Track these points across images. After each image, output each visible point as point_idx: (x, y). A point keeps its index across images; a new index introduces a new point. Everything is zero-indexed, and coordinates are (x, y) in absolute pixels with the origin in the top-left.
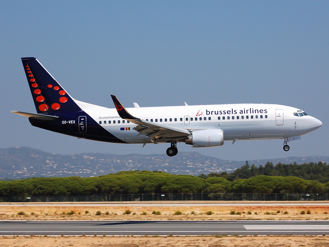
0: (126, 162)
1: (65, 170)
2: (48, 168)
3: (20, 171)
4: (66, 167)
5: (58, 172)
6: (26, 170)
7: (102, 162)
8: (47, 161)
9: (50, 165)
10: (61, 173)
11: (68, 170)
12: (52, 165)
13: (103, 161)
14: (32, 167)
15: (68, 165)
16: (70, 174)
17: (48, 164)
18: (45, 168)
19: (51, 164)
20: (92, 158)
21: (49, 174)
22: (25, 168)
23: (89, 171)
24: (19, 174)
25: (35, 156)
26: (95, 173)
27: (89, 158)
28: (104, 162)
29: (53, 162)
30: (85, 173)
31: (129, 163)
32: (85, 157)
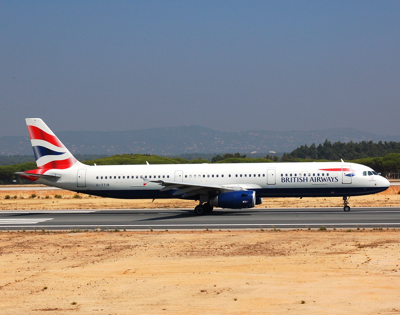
0: (287, 138)
2: (216, 144)
3: (191, 147)
4: (233, 143)
5: (225, 148)
6: (196, 146)
8: (216, 138)
10: (228, 149)
12: (220, 142)
14: (201, 144)
15: (234, 141)
17: (216, 140)
18: (213, 145)
19: (218, 141)
20: (256, 135)
21: (217, 150)
22: (195, 145)
23: (253, 147)
24: (190, 150)
25: (204, 134)
26: (259, 149)
28: (267, 138)
29: (221, 139)
30: (249, 148)
31: (290, 139)
32: (251, 134)
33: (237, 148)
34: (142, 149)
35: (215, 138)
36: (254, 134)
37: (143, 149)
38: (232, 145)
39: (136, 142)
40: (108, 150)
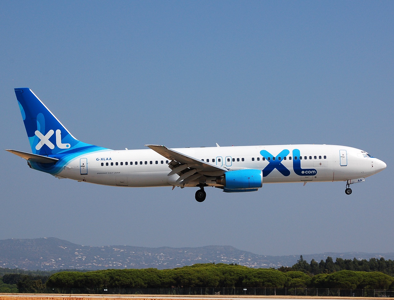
0: (157, 255)
1: (94, 262)
2: (77, 260)
3: (48, 263)
4: (96, 259)
5: (87, 265)
6: (54, 261)
7: (132, 254)
9: (79, 257)
10: (90, 265)
12: (81, 257)
13: (134, 253)
14: (60, 259)
15: (97, 257)
16: (100, 266)
17: (77, 256)
18: (73, 260)
20: (122, 250)
21: (78, 266)
22: (53, 260)
23: (119, 264)
24: (47, 265)
25: (63, 248)
26: (125, 266)
29: (82, 254)
30: (115, 265)
31: (160, 256)
32: (116, 250)
33: (101, 265)
35: (76, 253)
36: (119, 250)
38: (95, 261)
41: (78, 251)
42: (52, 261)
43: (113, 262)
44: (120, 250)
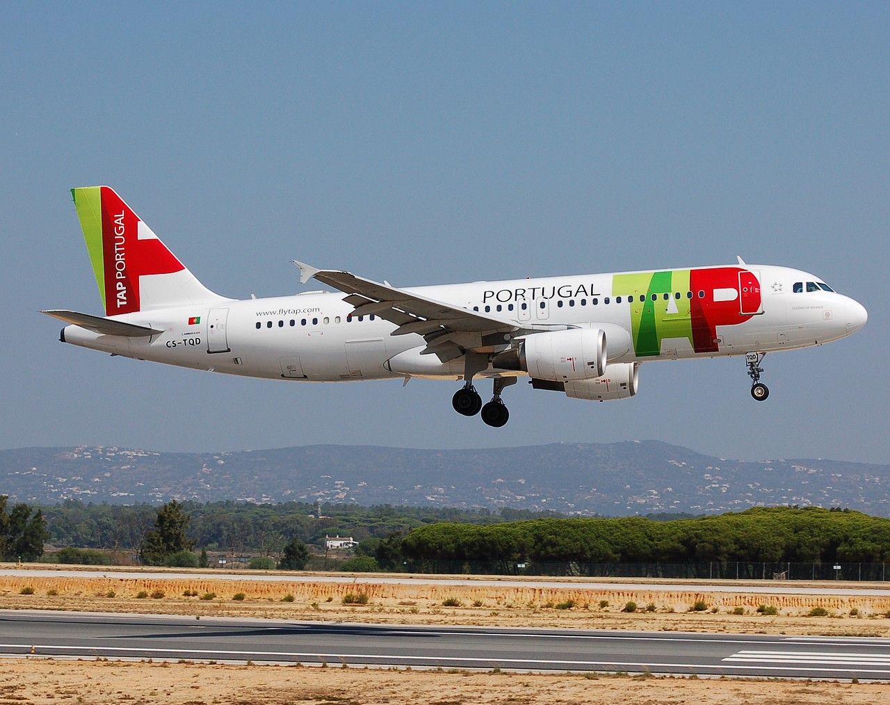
1: (748, 497)
2: (708, 491)
3: (642, 498)
4: (751, 491)
5: (730, 503)
6: (655, 495)
7: (836, 480)
9: (713, 486)
10: (739, 504)
11: (754, 497)
12: (717, 486)
13: (840, 478)
14: (670, 489)
15: (754, 485)
17: (710, 482)
18: (700, 493)
19: (714, 484)
20: (812, 471)
21: (710, 507)
22: (655, 492)
23: (805, 502)
24: (639, 504)
25: (677, 464)
27: (806, 472)
28: (841, 480)
29: (720, 478)
32: (798, 468)
33: (763, 504)
34: (516, 499)
35: (706, 475)
36: (806, 469)
37: (519, 497)
38: (750, 494)
39: (500, 480)
40: (429, 498)
41: (712, 472)
42: (652, 494)
43: (792, 496)
44: (808, 470)
